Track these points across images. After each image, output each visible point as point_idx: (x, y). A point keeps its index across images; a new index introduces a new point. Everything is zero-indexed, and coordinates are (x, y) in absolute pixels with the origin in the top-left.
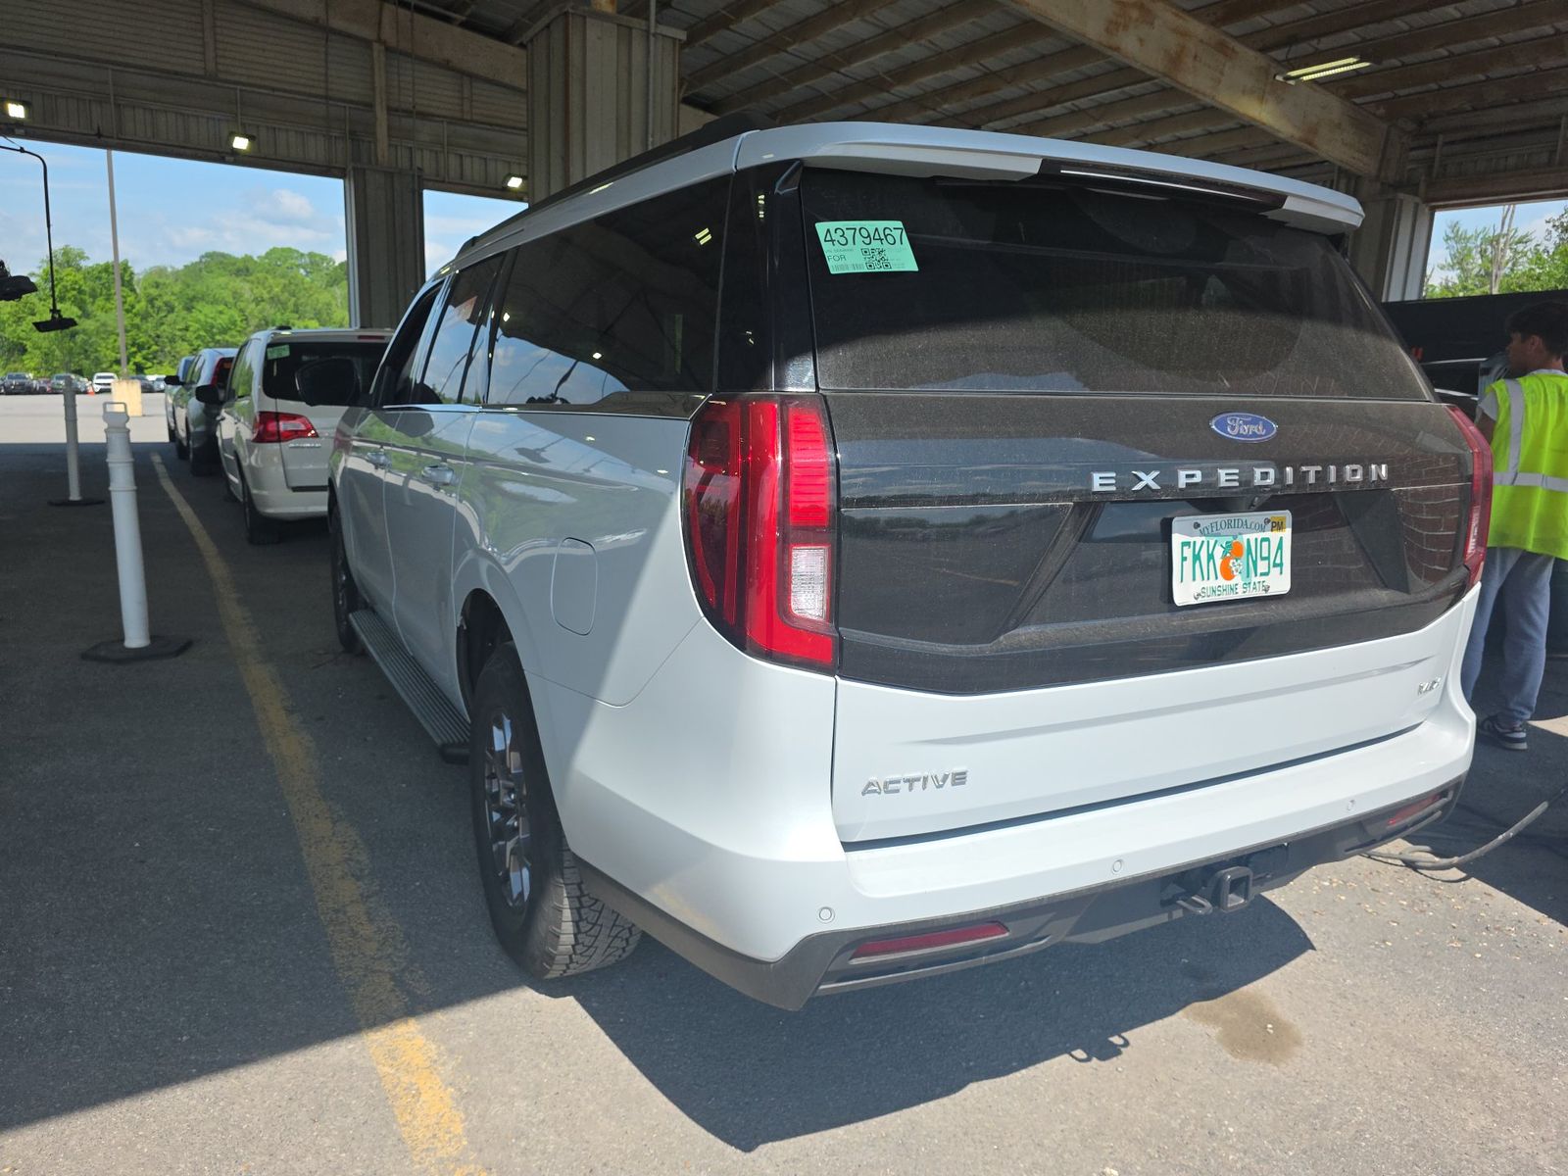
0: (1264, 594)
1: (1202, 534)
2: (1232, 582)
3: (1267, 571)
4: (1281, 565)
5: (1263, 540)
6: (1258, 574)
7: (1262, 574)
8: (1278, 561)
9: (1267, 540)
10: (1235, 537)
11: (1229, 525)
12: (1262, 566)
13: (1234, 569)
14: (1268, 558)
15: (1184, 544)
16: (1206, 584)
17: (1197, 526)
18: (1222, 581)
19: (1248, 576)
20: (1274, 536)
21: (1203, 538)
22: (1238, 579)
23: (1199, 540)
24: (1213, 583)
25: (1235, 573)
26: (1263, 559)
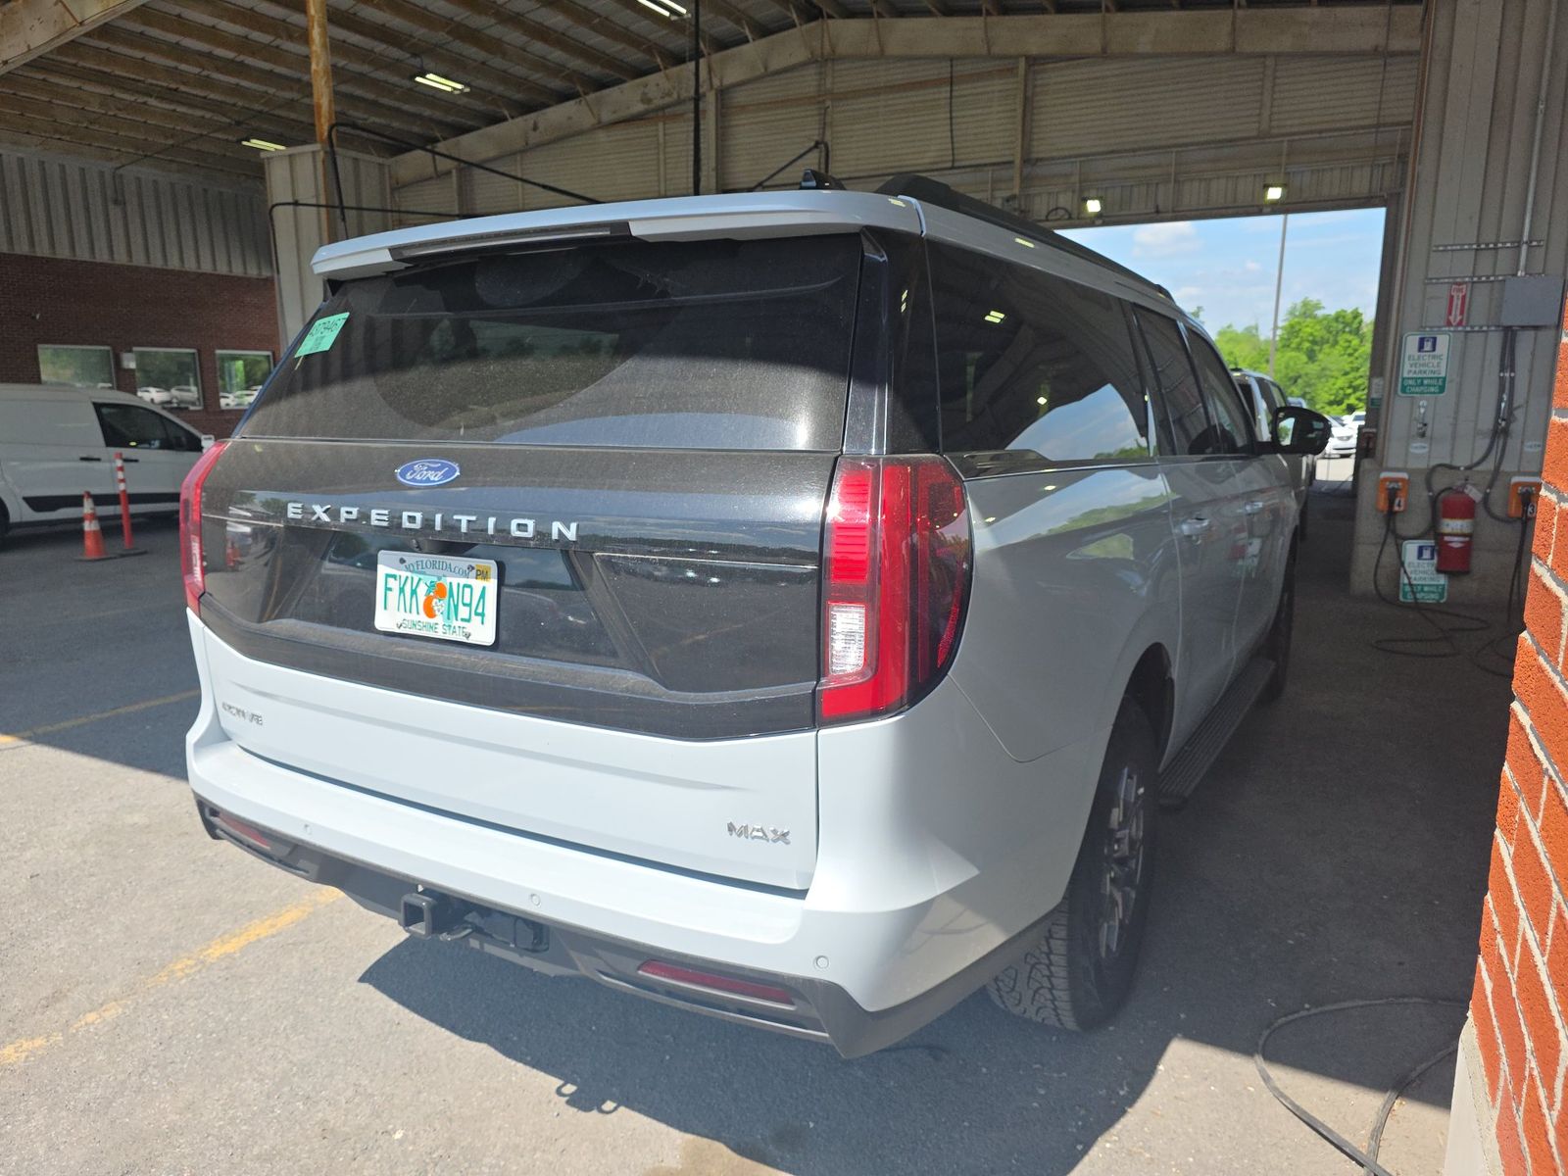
0: (465, 640)
1: (408, 569)
2: (432, 621)
3: (467, 617)
4: (482, 615)
5: (465, 586)
6: (459, 618)
7: (462, 620)
8: (480, 610)
9: (469, 586)
10: (439, 578)
11: (433, 565)
12: (464, 612)
13: (436, 608)
14: (470, 605)
15: (388, 576)
16: (408, 616)
17: (402, 561)
18: (423, 617)
19: (449, 618)
20: (478, 584)
21: (409, 574)
22: (439, 619)
23: (404, 574)
24: (414, 617)
25: (437, 613)
26: (464, 605)
